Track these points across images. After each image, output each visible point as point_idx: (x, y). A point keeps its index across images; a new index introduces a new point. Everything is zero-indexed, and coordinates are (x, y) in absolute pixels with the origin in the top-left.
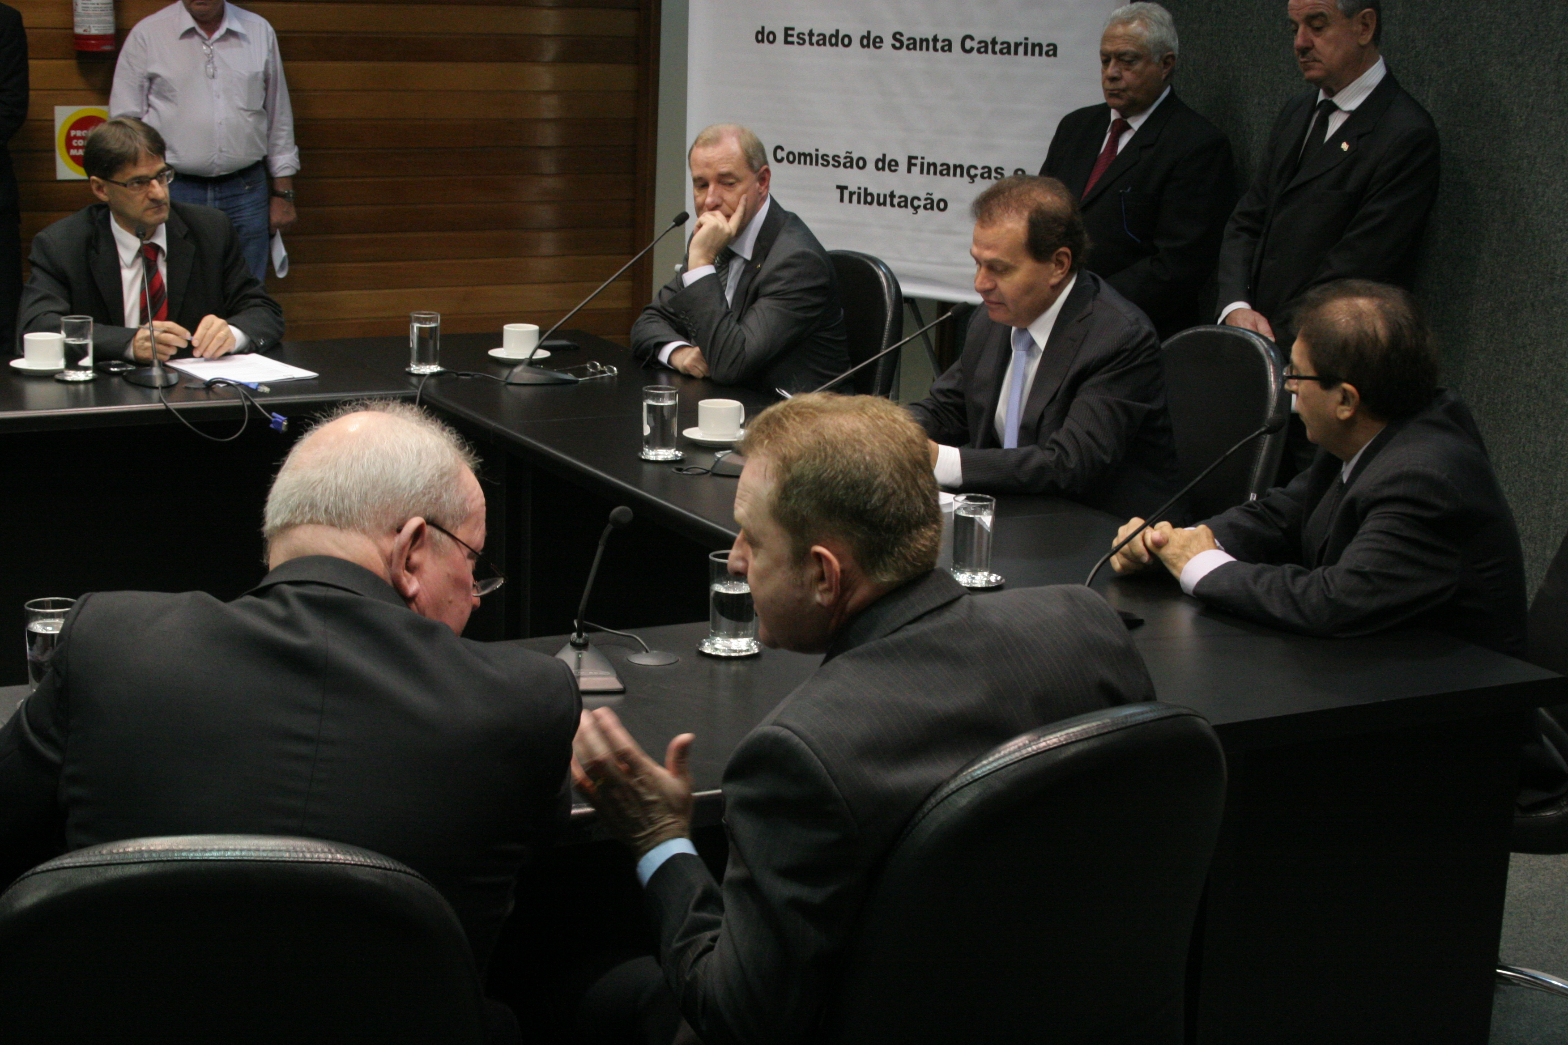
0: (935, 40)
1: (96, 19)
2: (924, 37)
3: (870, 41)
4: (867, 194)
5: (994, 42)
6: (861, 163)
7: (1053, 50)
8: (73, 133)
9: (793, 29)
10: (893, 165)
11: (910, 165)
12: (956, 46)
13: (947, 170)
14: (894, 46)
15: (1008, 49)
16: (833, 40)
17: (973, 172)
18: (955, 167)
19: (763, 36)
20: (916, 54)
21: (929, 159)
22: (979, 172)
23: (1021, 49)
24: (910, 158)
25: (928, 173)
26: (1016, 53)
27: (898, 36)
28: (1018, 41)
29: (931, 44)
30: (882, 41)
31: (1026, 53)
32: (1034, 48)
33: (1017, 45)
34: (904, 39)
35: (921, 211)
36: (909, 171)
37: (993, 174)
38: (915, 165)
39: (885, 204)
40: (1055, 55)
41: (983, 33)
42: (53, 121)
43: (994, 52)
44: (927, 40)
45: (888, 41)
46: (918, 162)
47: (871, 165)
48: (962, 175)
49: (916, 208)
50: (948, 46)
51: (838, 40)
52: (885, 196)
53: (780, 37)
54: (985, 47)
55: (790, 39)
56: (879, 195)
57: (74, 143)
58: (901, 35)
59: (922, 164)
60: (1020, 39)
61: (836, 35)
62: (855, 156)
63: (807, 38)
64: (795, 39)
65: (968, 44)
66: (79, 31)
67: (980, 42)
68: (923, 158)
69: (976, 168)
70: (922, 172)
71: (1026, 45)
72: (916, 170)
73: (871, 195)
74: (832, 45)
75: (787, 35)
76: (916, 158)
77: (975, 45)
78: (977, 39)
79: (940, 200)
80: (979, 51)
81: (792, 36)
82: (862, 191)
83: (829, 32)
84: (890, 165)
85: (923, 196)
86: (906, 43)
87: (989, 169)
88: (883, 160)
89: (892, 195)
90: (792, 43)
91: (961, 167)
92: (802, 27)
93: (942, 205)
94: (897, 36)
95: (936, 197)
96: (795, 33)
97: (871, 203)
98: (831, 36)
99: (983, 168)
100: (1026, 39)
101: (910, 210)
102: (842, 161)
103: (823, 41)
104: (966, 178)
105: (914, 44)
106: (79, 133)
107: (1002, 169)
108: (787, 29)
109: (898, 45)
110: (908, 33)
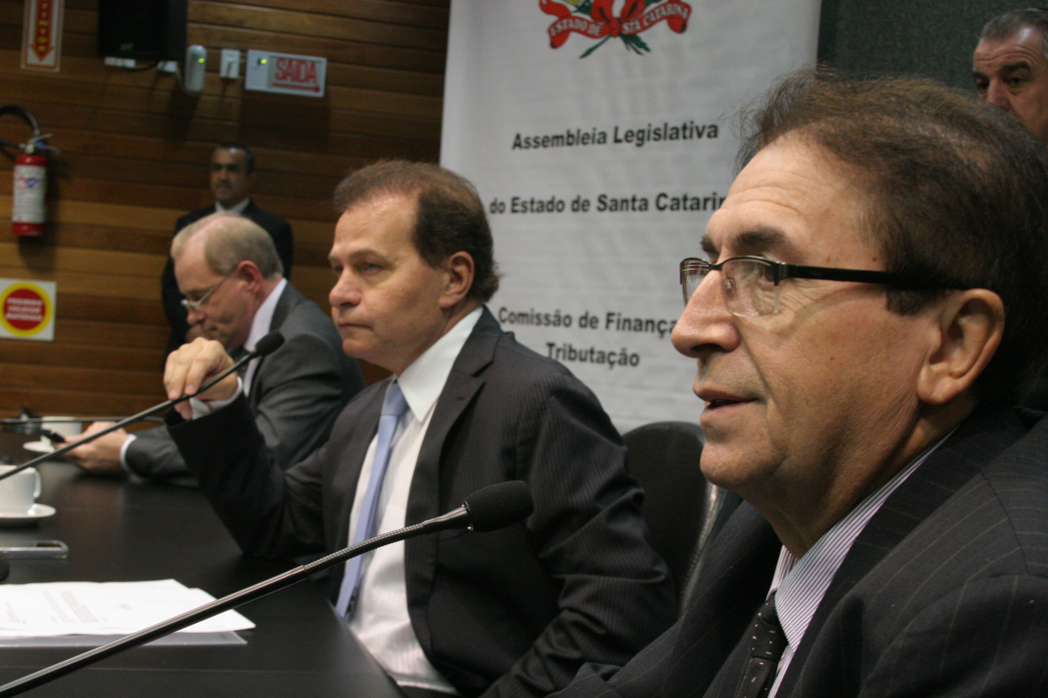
0: (634, 200)
2: (624, 198)
3: (579, 205)
4: (571, 350)
5: (685, 199)
6: (567, 321)
9: (518, 198)
10: (594, 322)
11: (609, 321)
12: (652, 205)
13: (639, 325)
14: (599, 209)
15: (698, 205)
16: (550, 206)
17: (663, 327)
18: (647, 322)
19: (496, 207)
20: (617, 215)
21: (625, 315)
22: (668, 327)
23: (709, 204)
24: (610, 315)
25: (624, 328)
26: (705, 208)
28: (707, 196)
29: (630, 204)
30: (589, 204)
33: (706, 200)
34: (608, 201)
35: (616, 366)
36: (607, 327)
38: (613, 321)
39: (585, 359)
41: (675, 191)
43: (685, 209)
44: (627, 201)
45: (594, 203)
46: (616, 318)
47: (575, 323)
48: (653, 330)
49: (612, 363)
50: (645, 205)
51: (552, 206)
52: (586, 352)
53: (508, 206)
54: (677, 204)
55: (516, 208)
56: (580, 351)
58: (605, 197)
59: (619, 321)
60: (709, 194)
61: (551, 202)
62: (563, 314)
63: (529, 206)
64: (520, 208)
65: (663, 202)
67: (673, 199)
68: (619, 314)
69: (665, 323)
70: (618, 328)
71: (714, 201)
72: (613, 326)
73: (575, 351)
74: (549, 211)
75: (514, 205)
76: (614, 314)
77: (668, 202)
78: (670, 197)
79: (633, 355)
80: (672, 209)
81: (517, 205)
82: (567, 349)
83: (546, 198)
84: (591, 322)
85: (618, 350)
86: (609, 204)
88: (586, 317)
89: (592, 352)
90: (517, 211)
91: (652, 322)
92: (525, 196)
93: (634, 360)
94: (602, 199)
95: (629, 352)
96: (520, 202)
97: (573, 359)
98: (548, 203)
100: (715, 194)
101: (607, 365)
102: (552, 319)
103: (542, 207)
104: (657, 333)
105: (615, 205)
108: (514, 199)
109: (602, 206)
110: (611, 195)
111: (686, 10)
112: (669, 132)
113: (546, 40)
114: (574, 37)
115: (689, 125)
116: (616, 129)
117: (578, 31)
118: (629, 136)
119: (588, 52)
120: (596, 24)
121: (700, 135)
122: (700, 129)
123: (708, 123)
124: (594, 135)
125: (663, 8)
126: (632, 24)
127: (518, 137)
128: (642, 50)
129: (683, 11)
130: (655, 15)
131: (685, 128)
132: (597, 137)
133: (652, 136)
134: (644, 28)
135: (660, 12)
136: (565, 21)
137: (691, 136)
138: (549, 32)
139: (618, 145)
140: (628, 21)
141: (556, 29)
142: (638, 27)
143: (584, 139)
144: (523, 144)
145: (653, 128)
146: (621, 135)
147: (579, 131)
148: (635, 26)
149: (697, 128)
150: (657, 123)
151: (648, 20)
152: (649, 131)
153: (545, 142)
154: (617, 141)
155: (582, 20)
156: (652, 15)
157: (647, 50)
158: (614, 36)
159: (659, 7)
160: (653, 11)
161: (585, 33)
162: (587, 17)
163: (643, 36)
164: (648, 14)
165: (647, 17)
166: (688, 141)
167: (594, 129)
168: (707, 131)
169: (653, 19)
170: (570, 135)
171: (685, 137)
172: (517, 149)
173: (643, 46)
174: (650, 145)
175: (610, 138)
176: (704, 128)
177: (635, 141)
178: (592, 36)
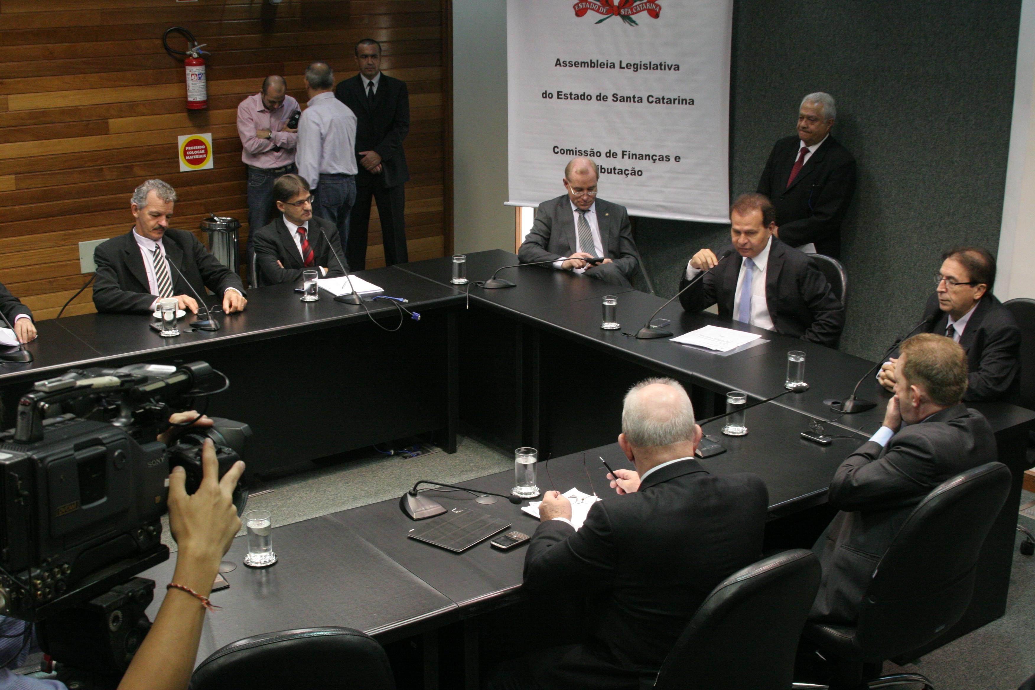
0: (634, 97)
1: (199, 93)
2: (628, 96)
3: (600, 98)
5: (663, 98)
6: (599, 154)
7: (692, 102)
8: (187, 148)
9: (561, 92)
10: (615, 155)
11: (623, 155)
12: (645, 100)
13: (641, 157)
14: (613, 100)
15: (670, 101)
16: (583, 97)
17: (654, 158)
18: (646, 156)
19: (545, 95)
20: (625, 104)
21: (633, 152)
22: (658, 158)
23: (677, 102)
24: (623, 152)
25: (632, 158)
26: (674, 103)
27: (615, 96)
28: (675, 98)
29: (632, 99)
30: (607, 98)
31: (679, 103)
32: (683, 101)
33: (675, 100)
34: (618, 97)
35: (629, 176)
36: (623, 157)
37: (665, 159)
38: (626, 155)
39: (611, 173)
40: (693, 104)
41: (658, 94)
42: (177, 143)
43: (663, 103)
44: (630, 98)
45: (610, 98)
46: (627, 153)
47: (603, 155)
48: (649, 159)
49: (627, 175)
50: (640, 100)
51: (584, 97)
52: (611, 169)
53: (555, 95)
54: (658, 101)
55: (560, 97)
56: (608, 169)
57: (188, 153)
58: (617, 95)
59: (629, 154)
60: (677, 97)
61: (584, 95)
62: (595, 151)
63: (569, 96)
64: (563, 97)
65: (651, 99)
66: (190, 99)
67: (656, 98)
68: (629, 152)
69: (656, 156)
70: (629, 158)
71: (679, 100)
72: (626, 157)
73: (604, 168)
74: (582, 99)
75: (558, 95)
76: (626, 152)
77: (654, 100)
78: (655, 97)
79: (639, 171)
80: (656, 102)
81: (561, 95)
83: (580, 93)
84: (613, 155)
85: (630, 169)
86: (619, 99)
87: (663, 156)
88: (610, 152)
89: (615, 169)
90: (561, 98)
91: (649, 155)
92: (566, 91)
93: (640, 173)
95: (637, 170)
96: (563, 94)
97: (604, 172)
98: (581, 95)
99: (660, 156)
100: (679, 97)
101: (624, 175)
102: (589, 153)
103: (577, 97)
104: (651, 161)
105: (623, 99)
106: (189, 148)
107: (669, 156)
108: (558, 92)
109: (615, 99)
110: (620, 95)
111: (658, 7)
112: (652, 67)
113: (573, 12)
114: (589, 12)
115: (663, 64)
116: (621, 62)
117: (593, 9)
118: (628, 66)
119: (600, 21)
120: (604, 7)
121: (670, 69)
122: (670, 66)
123: (674, 64)
124: (607, 64)
125: (644, 5)
126: (626, 10)
127: (558, 60)
128: (633, 24)
129: (656, 7)
130: (640, 7)
131: (661, 65)
132: (609, 65)
133: (642, 67)
134: (634, 14)
135: (643, 6)
136: (584, 4)
137: (665, 69)
138: (574, 7)
139: (622, 70)
140: (624, 8)
141: (579, 7)
142: (630, 12)
143: (602, 65)
144: (562, 64)
145: (642, 64)
146: (624, 65)
147: (597, 61)
148: (628, 11)
149: (668, 65)
150: (645, 61)
151: (636, 10)
152: (641, 65)
153: (576, 64)
154: (621, 67)
155: (595, 4)
156: (638, 7)
157: (637, 24)
158: (616, 15)
159: (642, 4)
160: (639, 5)
161: (598, 11)
162: (598, 3)
163: (633, 17)
164: (636, 6)
165: (635, 8)
166: (663, 71)
167: (607, 61)
168: (673, 67)
169: (639, 9)
170: (591, 62)
171: (661, 69)
172: (558, 66)
173: (634, 22)
174: (641, 72)
175: (617, 65)
176: (672, 66)
177: (632, 68)
178: (602, 13)
